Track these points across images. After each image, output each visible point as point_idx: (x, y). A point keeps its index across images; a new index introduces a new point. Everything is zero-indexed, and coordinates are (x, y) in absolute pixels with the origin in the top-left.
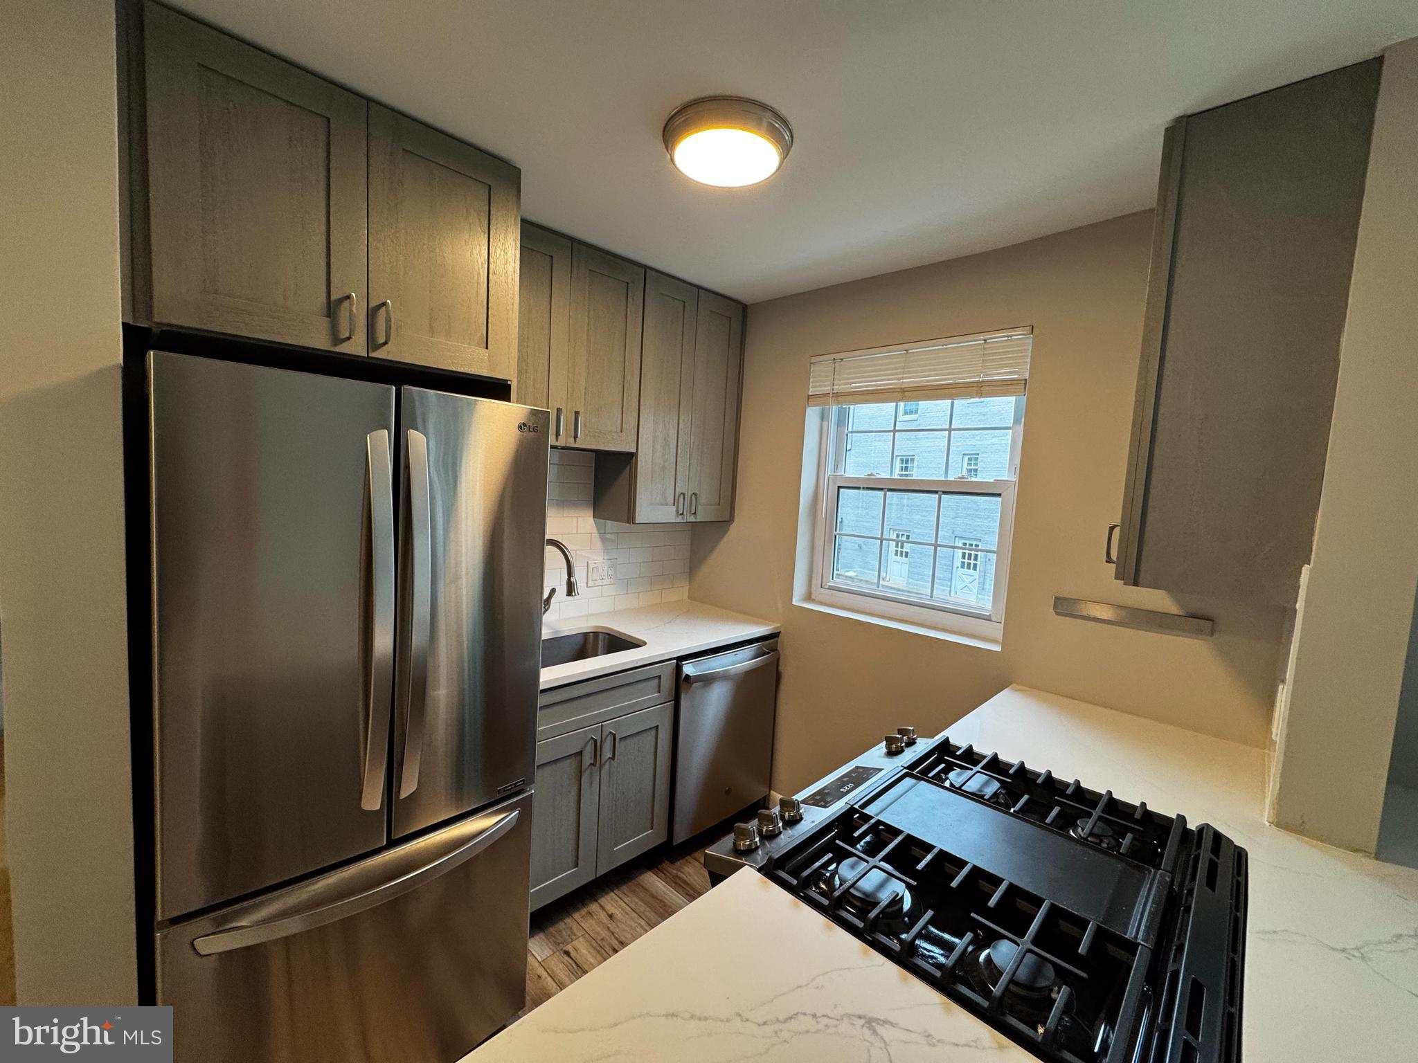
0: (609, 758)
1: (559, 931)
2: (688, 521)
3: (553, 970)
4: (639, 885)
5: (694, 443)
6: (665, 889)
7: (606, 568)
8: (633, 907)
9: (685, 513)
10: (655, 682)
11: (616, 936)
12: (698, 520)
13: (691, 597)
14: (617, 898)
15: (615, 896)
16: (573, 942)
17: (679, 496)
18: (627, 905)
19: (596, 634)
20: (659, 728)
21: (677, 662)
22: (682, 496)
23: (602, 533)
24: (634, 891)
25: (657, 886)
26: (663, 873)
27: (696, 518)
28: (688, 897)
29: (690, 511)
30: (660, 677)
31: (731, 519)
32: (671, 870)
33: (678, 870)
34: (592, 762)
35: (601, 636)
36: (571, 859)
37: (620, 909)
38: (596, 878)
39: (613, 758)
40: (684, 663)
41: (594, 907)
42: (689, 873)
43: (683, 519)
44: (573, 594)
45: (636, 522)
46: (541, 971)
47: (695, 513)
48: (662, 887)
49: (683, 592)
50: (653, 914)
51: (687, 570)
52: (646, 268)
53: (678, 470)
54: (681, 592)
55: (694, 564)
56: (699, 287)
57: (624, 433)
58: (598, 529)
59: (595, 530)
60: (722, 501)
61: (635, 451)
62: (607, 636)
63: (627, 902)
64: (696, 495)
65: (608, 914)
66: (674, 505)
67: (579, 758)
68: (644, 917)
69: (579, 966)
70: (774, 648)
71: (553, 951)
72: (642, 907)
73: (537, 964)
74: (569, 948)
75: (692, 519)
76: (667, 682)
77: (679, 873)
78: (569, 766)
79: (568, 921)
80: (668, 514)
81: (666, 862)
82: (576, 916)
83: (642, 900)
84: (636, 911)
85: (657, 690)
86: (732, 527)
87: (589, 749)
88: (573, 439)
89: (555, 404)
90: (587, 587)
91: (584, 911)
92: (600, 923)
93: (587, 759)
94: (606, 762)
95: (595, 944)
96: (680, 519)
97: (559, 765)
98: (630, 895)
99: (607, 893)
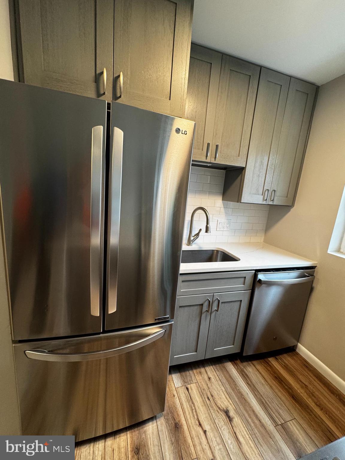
0: (216, 310)
1: (186, 376)
2: (269, 204)
3: (180, 395)
4: (224, 367)
5: (277, 164)
6: (236, 375)
7: (226, 223)
8: (220, 378)
9: (268, 200)
10: (243, 279)
11: (210, 390)
12: (274, 204)
13: (265, 241)
14: (214, 371)
15: (213, 369)
16: (191, 385)
17: (265, 191)
18: (217, 376)
19: (217, 251)
20: (242, 301)
21: (255, 272)
22: (267, 191)
23: (225, 207)
24: (222, 370)
25: (233, 372)
26: (237, 366)
27: (273, 203)
28: (248, 385)
29: (271, 199)
30: (245, 277)
31: (292, 205)
32: (241, 366)
33: (244, 367)
34: (207, 310)
35: (220, 252)
36: (194, 348)
37: (214, 377)
38: (205, 359)
39: (217, 311)
40: (259, 273)
41: (202, 370)
42: (249, 371)
43: (266, 202)
44: (208, 232)
45: (242, 202)
46: (175, 393)
47: (273, 200)
48: (235, 374)
49: (261, 238)
50: (229, 386)
51: (264, 229)
52: (261, 67)
53: (267, 177)
54: (260, 238)
55: (269, 225)
56: (291, 77)
57: (240, 157)
58: (224, 206)
59: (222, 206)
60: (289, 195)
61: (245, 166)
62: (222, 253)
63: (218, 374)
64: (275, 191)
65: (208, 377)
66: (262, 195)
67: (201, 306)
68: (224, 386)
69: (191, 399)
70: (312, 274)
71: (182, 385)
72: (224, 381)
73: (174, 389)
74: (189, 386)
75: (271, 203)
76: (249, 280)
77: (245, 369)
78: (196, 309)
79: (191, 372)
80: (259, 199)
81: (239, 360)
82: (195, 371)
83: (225, 377)
84: (222, 381)
85: (243, 283)
86: (292, 210)
87: (206, 304)
88: (214, 159)
89: (207, 141)
90: (217, 231)
91: (198, 370)
92: (204, 379)
93: (205, 308)
94: (214, 311)
95: (200, 391)
96: (264, 203)
97: (192, 308)
98: (219, 371)
99: (210, 366)
